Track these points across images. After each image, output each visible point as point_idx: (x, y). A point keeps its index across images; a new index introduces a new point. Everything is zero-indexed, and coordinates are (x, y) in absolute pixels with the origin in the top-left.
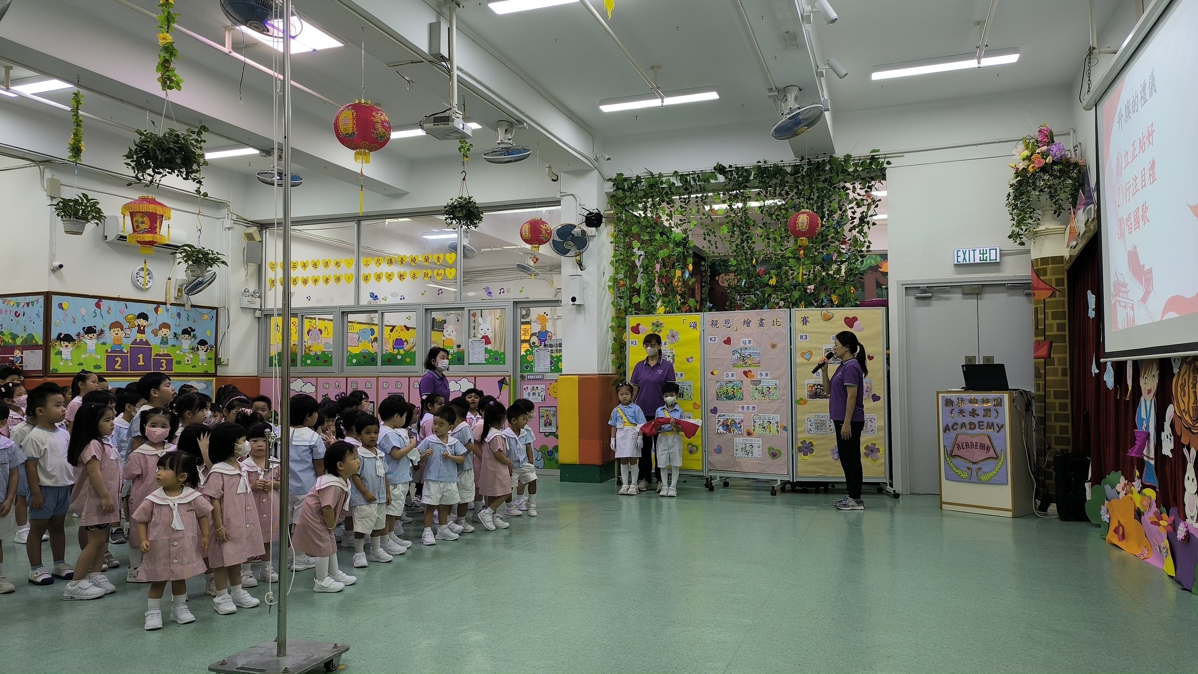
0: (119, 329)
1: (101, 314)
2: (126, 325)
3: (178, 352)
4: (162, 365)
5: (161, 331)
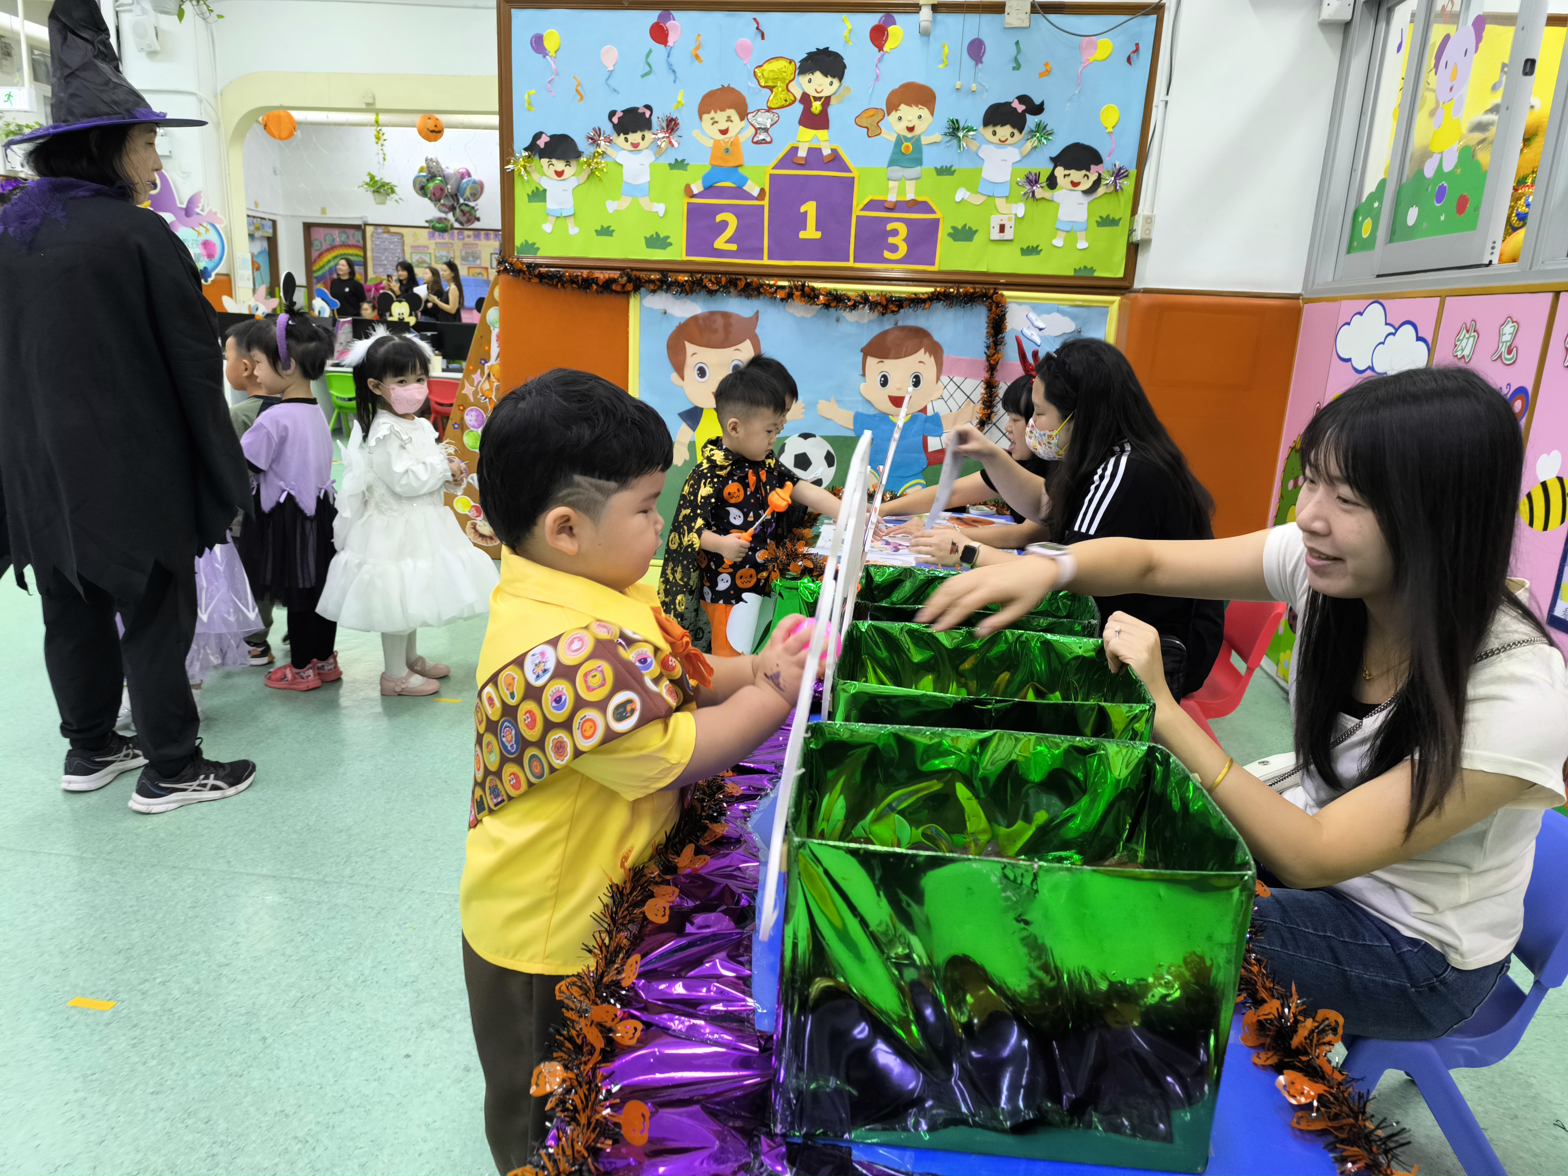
0: (732, 113)
1: (670, 65)
2: (755, 99)
3: (961, 194)
4: (891, 240)
5: (894, 115)
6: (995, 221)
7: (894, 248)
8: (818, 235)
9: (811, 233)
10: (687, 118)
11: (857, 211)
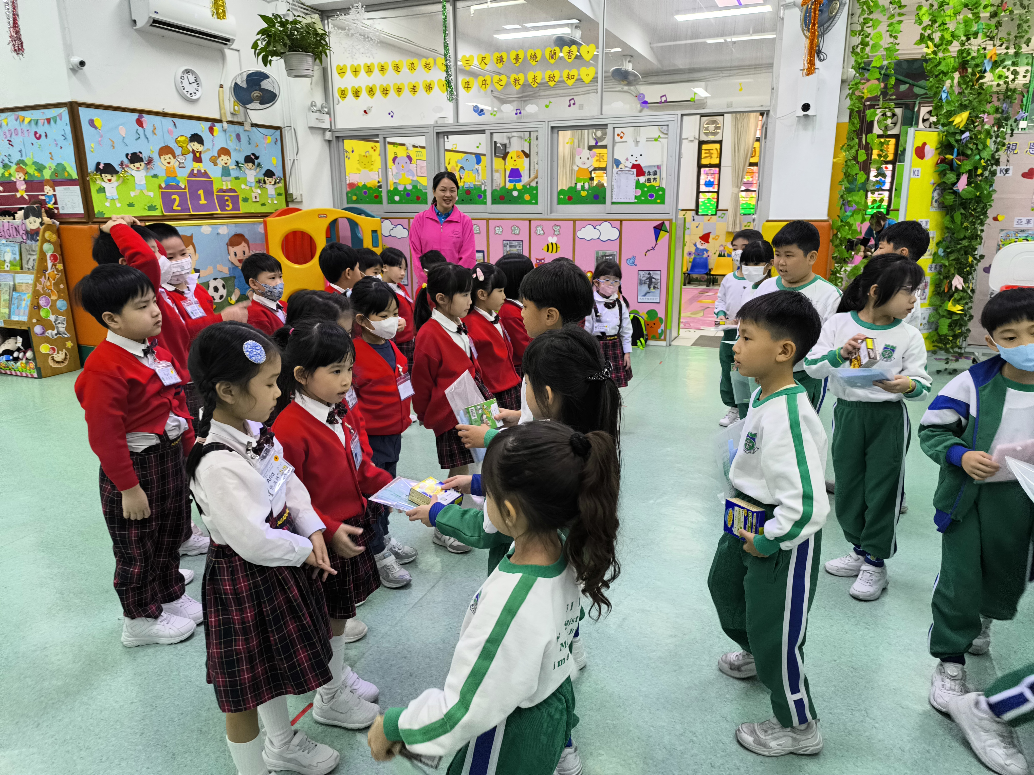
0: (170, 156)
1: (145, 136)
3: (243, 186)
4: (227, 203)
5: (220, 158)
6: (253, 195)
7: (228, 206)
8: (205, 202)
9: (203, 202)
11: (215, 193)
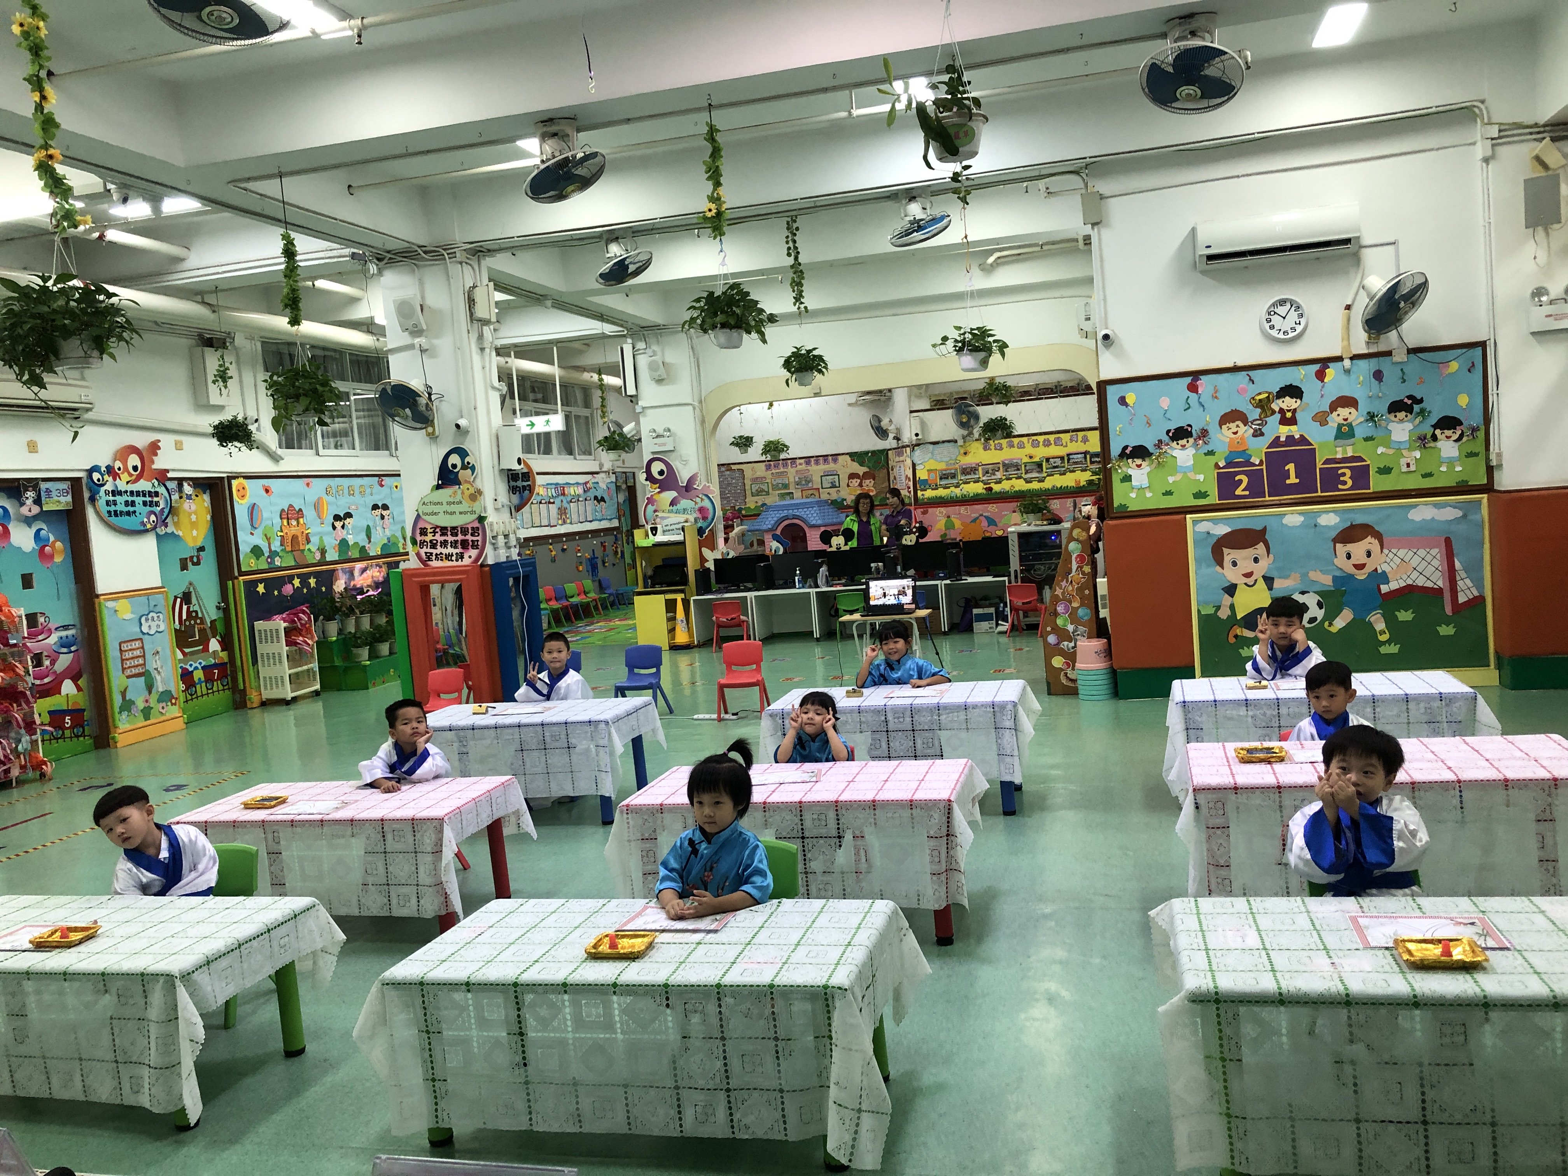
0: (1239, 423)
1: (1200, 403)
3: (1380, 450)
4: (1342, 479)
5: (1335, 414)
6: (1403, 461)
7: (1344, 483)
8: (1297, 481)
9: (1293, 480)
10: (1213, 429)
11: (1319, 465)
